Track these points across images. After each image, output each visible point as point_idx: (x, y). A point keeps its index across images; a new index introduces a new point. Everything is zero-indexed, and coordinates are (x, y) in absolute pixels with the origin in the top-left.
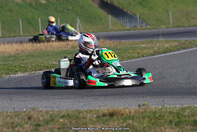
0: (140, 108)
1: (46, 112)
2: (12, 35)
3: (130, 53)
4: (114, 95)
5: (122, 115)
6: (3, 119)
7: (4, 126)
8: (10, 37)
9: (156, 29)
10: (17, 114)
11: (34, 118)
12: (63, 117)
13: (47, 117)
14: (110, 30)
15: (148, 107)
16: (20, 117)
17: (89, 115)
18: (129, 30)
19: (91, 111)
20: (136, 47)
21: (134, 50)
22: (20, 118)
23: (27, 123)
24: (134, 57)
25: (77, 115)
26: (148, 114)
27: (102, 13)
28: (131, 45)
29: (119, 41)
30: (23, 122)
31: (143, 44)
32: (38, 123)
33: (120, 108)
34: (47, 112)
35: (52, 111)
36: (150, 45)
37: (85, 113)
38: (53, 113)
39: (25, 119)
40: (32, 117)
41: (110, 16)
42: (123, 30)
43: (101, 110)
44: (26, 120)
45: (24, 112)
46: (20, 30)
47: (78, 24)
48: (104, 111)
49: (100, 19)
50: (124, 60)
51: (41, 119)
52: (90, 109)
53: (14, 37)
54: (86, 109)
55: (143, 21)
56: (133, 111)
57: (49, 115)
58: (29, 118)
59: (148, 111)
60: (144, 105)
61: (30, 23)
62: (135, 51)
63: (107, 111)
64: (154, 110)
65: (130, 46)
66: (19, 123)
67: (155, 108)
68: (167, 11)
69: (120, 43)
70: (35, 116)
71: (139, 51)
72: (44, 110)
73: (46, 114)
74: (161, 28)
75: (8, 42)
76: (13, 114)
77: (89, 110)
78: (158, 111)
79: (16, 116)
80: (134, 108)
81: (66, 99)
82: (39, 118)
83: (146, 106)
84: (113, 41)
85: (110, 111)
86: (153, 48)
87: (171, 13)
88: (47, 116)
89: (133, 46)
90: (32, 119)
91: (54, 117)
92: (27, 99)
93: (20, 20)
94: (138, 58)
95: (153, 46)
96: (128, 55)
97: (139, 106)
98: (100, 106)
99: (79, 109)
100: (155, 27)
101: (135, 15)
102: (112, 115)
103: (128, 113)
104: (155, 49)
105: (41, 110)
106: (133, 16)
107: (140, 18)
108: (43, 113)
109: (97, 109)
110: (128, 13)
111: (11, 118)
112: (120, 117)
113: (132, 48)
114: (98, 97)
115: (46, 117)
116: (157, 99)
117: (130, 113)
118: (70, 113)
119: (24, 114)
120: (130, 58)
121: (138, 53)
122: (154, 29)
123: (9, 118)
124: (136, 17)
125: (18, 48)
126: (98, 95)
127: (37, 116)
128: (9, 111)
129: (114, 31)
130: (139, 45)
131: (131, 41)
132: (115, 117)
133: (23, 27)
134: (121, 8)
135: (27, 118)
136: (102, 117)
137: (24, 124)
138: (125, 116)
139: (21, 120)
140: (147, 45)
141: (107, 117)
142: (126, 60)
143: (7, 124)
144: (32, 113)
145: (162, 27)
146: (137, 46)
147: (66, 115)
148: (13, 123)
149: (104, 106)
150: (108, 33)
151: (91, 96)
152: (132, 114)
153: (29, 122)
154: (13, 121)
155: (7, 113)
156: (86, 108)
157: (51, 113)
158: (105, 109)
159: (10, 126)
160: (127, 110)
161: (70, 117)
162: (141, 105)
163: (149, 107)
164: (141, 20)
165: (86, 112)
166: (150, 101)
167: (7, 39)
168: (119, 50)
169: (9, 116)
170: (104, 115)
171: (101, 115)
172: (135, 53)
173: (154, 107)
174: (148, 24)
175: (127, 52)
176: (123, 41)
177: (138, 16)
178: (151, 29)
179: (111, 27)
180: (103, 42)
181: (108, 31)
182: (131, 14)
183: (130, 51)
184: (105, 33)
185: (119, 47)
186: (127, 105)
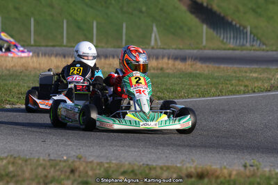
0: (245, 169)
1: (98, 164)
2: (51, 44)
3: (232, 85)
4: (205, 147)
5: (217, 177)
6: (32, 169)
7: (33, 180)
8: (47, 46)
9: (276, 51)
10: (54, 164)
11: (80, 172)
12: (124, 173)
13: (100, 171)
14: (204, 48)
15: (258, 169)
16: (57, 168)
17: (165, 174)
18: (233, 49)
19: (168, 168)
20: (242, 76)
21: (239, 80)
22: (58, 170)
23: (68, 178)
24: (238, 92)
25: (147, 172)
26: (258, 180)
27: (192, 20)
28: (235, 72)
29: (217, 65)
30: (62, 177)
31: (255, 72)
32: (85, 179)
33: (214, 167)
34: (100, 164)
35: (107, 163)
36: (265, 75)
37: (159, 171)
38: (110, 167)
39: (66, 172)
40: (76, 169)
41: (205, 27)
42: (225, 49)
43: (185, 167)
44: (68, 174)
45: (65, 161)
46: (63, 37)
47: (153, 35)
48: (189, 170)
49: (190, 30)
50: (222, 95)
51: (90, 173)
52: (166, 164)
53: (54, 46)
54: (161, 165)
55: (255, 38)
56: (234, 173)
57: (102, 169)
58: (73, 171)
59: (259, 174)
60: (251, 166)
61: (79, 28)
62: (240, 83)
63: (193, 170)
64: (267, 174)
65: (234, 75)
66: (56, 178)
67: (270, 171)
69: (218, 68)
70: (82, 168)
71: (247, 83)
72: (95, 161)
73: (98, 167)
75: (44, 54)
76: (48, 164)
77: (165, 166)
78: (274, 176)
79: (51, 166)
80: (237, 168)
81: (129, 146)
82: (87, 173)
83: (255, 168)
84: (207, 64)
85: (199, 170)
86: (270, 79)
88: (100, 169)
89: (238, 75)
90: (77, 174)
91: (110, 172)
92: (70, 143)
93: (65, 21)
94: (244, 93)
95: (271, 77)
96: (231, 89)
97: (245, 166)
98: (183, 161)
99: (149, 163)
100: (274, 48)
101: (245, 27)
102: (201, 176)
103: (227, 175)
104: (273, 82)
105: (90, 160)
106: (242, 28)
107: (251, 33)
108: (95, 166)
109: (178, 165)
110: (234, 23)
111: (44, 168)
112: (213, 181)
113: (236, 77)
114: (179, 148)
115: (98, 172)
116: (272, 159)
117: (230, 176)
118: (136, 168)
119: (64, 164)
120: (232, 93)
121: (246, 86)
122: (272, 51)
123: (40, 169)
124: (245, 31)
125: (59, 64)
126: (179, 146)
127: (85, 168)
128: (41, 158)
129: (210, 49)
130: (248, 74)
131: (236, 67)
132: (206, 180)
133: (68, 33)
134: (222, 15)
135: (69, 170)
136: (186, 179)
137: (63, 179)
138: (222, 179)
139: (59, 173)
140: (261, 74)
141: (193, 179)
142: (225, 95)
143: (36, 176)
144: (77, 164)
146: (244, 74)
147: (130, 170)
148: (46, 176)
149: (189, 163)
150: (201, 51)
151: (168, 145)
152: (233, 177)
153: (71, 176)
154: (46, 173)
155: (38, 160)
156: (160, 163)
157: (106, 165)
158: (191, 167)
159: (41, 180)
160: (225, 172)
161: (136, 175)
162: (248, 165)
163: (260, 170)
164: (252, 36)
165: (161, 168)
166: (261, 160)
167: (43, 49)
168: (216, 79)
169: (41, 165)
170: (189, 176)
171: (184, 176)
172: (241, 85)
173: (267, 169)
174: (264, 44)
175: (228, 82)
176: (222, 66)
177: (249, 29)
178: (267, 51)
179: (204, 43)
180: (192, 66)
181: (201, 49)
182: (238, 25)
183: (233, 82)
184: (195, 51)
185: (216, 74)
186: (225, 164)
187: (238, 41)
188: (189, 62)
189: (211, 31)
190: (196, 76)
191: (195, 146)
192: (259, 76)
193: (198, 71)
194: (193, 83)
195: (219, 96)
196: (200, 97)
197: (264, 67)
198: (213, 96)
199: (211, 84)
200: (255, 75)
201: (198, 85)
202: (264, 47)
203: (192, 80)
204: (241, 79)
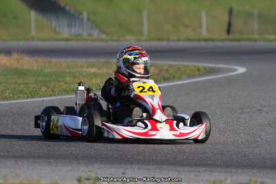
3: (66, 83)
4: (34, 157)
9: (117, 41)
14: (33, 39)
18: (67, 40)
21: (74, 77)
28: (69, 67)
29: (48, 59)
31: (93, 67)
33: (43, 182)
36: (104, 70)
41: (33, 13)
42: (57, 40)
49: (15, 17)
50: (55, 95)
55: (94, 26)
60: (87, 179)
62: (76, 80)
65: (68, 70)
68: (139, 11)
69: (50, 62)
74: (126, 40)
84: (36, 58)
87: (145, 14)
89: (72, 71)
96: (64, 87)
97: (80, 180)
100: (115, 38)
101: (81, 13)
106: (76, 14)
107: (88, 20)
109: (1, 181)
110: (68, 8)
113: (70, 73)
114: (3, 160)
116: (113, 170)
120: (66, 92)
122: (113, 41)
124: (81, 17)
126: (3, 157)
129: (39, 40)
130: (84, 70)
131: (70, 60)
140: (99, 69)
142: (58, 95)
145: (128, 37)
146: (80, 69)
149: (13, 177)
150: (28, 43)
162: (83, 178)
164: (90, 23)
168: (46, 76)
174: (104, 32)
175: (61, 79)
176: (54, 60)
177: (85, 15)
178: (107, 41)
179: (33, 33)
180: (18, 60)
181: (28, 40)
182: (72, 11)
183: (68, 79)
184: (22, 44)
185: (46, 70)
186: (57, 178)
187: (73, 30)
188: (15, 56)
189: (41, 18)
190: (23, 73)
191: (22, 157)
192: (98, 72)
193: (25, 67)
194: (19, 81)
195: (50, 96)
196: (28, 97)
197: (103, 60)
198: (44, 96)
199: (41, 81)
200: (92, 70)
201: (25, 83)
202: (104, 36)
203: (19, 78)
204: (77, 75)
